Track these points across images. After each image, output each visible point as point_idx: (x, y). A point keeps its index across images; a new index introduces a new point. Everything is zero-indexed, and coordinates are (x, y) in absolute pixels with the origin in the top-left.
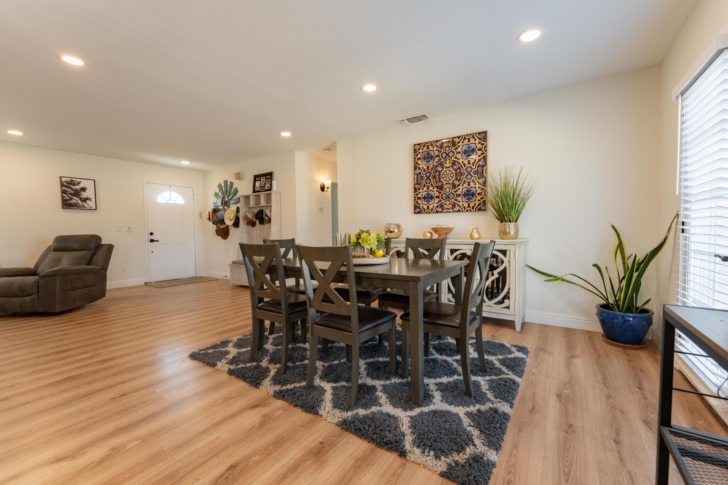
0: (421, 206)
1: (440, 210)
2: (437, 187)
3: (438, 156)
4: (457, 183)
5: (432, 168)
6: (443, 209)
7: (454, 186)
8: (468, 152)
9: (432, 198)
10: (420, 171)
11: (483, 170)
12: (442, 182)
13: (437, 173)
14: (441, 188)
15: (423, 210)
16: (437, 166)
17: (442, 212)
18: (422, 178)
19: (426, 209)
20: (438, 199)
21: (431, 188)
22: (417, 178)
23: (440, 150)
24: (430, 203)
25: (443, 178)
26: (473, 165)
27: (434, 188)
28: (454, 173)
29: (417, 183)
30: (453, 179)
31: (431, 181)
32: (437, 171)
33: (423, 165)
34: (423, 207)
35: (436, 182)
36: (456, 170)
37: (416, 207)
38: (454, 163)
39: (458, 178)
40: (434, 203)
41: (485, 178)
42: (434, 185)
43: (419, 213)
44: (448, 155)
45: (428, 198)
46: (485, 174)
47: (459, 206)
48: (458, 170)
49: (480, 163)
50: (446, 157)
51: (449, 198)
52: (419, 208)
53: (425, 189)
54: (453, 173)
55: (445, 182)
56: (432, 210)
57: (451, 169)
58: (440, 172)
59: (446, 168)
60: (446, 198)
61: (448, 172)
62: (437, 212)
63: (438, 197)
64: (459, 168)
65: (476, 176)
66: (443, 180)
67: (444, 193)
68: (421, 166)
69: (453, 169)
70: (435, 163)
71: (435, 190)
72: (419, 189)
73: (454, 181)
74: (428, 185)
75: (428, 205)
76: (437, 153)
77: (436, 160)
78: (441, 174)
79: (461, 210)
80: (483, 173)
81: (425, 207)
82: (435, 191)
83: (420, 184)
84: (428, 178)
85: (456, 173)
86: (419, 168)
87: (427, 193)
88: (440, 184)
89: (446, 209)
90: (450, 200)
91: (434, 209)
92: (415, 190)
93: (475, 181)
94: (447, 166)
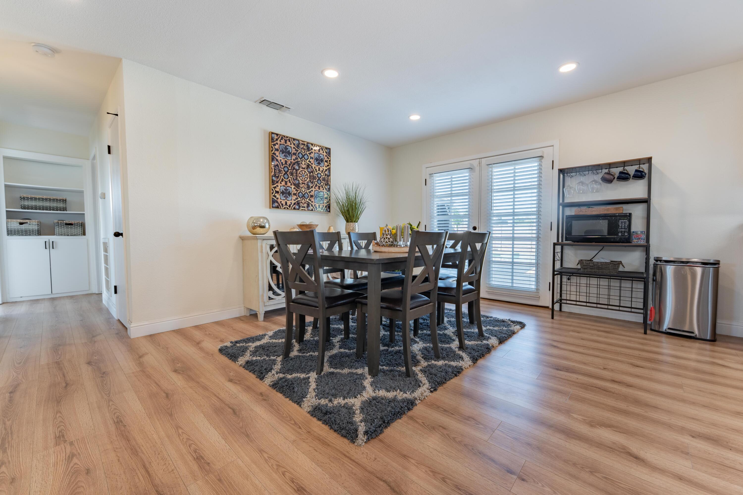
0: (279, 201)
1: (297, 207)
2: (294, 185)
3: (295, 154)
4: (311, 185)
5: (290, 165)
6: (300, 207)
7: (308, 187)
8: (319, 161)
9: (289, 194)
10: (277, 162)
11: (328, 179)
12: (299, 181)
13: (295, 170)
14: (297, 186)
15: (281, 205)
16: (294, 164)
17: (298, 209)
18: (280, 171)
19: (284, 204)
20: (295, 197)
21: (289, 184)
22: (275, 170)
23: (297, 149)
24: (288, 199)
25: (299, 177)
26: (322, 172)
27: (291, 185)
28: (308, 175)
29: (275, 175)
30: (308, 180)
31: (288, 177)
32: (294, 169)
33: (280, 157)
34: (281, 202)
35: (293, 179)
36: (310, 173)
37: (274, 201)
38: (308, 166)
39: (312, 181)
40: (292, 200)
41: (330, 185)
42: (291, 182)
43: (277, 207)
44: (303, 156)
45: (286, 193)
46: (329, 183)
47: (312, 205)
48: (312, 174)
49: (327, 172)
50: (302, 158)
51: (305, 197)
52: (277, 202)
53: (283, 183)
54: (307, 175)
55: (301, 182)
56: (290, 206)
57: (306, 170)
58: (297, 170)
59: (302, 168)
60: (302, 197)
61: (303, 172)
62: (294, 209)
63: (295, 194)
64: (312, 172)
65: (324, 182)
66: (299, 179)
67: (300, 192)
68: (279, 158)
69: (308, 171)
70: (292, 160)
71: (293, 187)
72: (277, 182)
73: (308, 182)
74: (286, 180)
75: (286, 200)
76: (294, 151)
77: (294, 157)
78: (298, 172)
79: (314, 210)
80: (328, 181)
81: (283, 202)
82: (293, 188)
83: (278, 177)
84: (286, 173)
85: (310, 176)
86: (277, 160)
87: (285, 188)
88: (297, 182)
89: (303, 207)
90: (305, 199)
91: (291, 206)
92: (273, 182)
93: (323, 187)
94: (304, 166)
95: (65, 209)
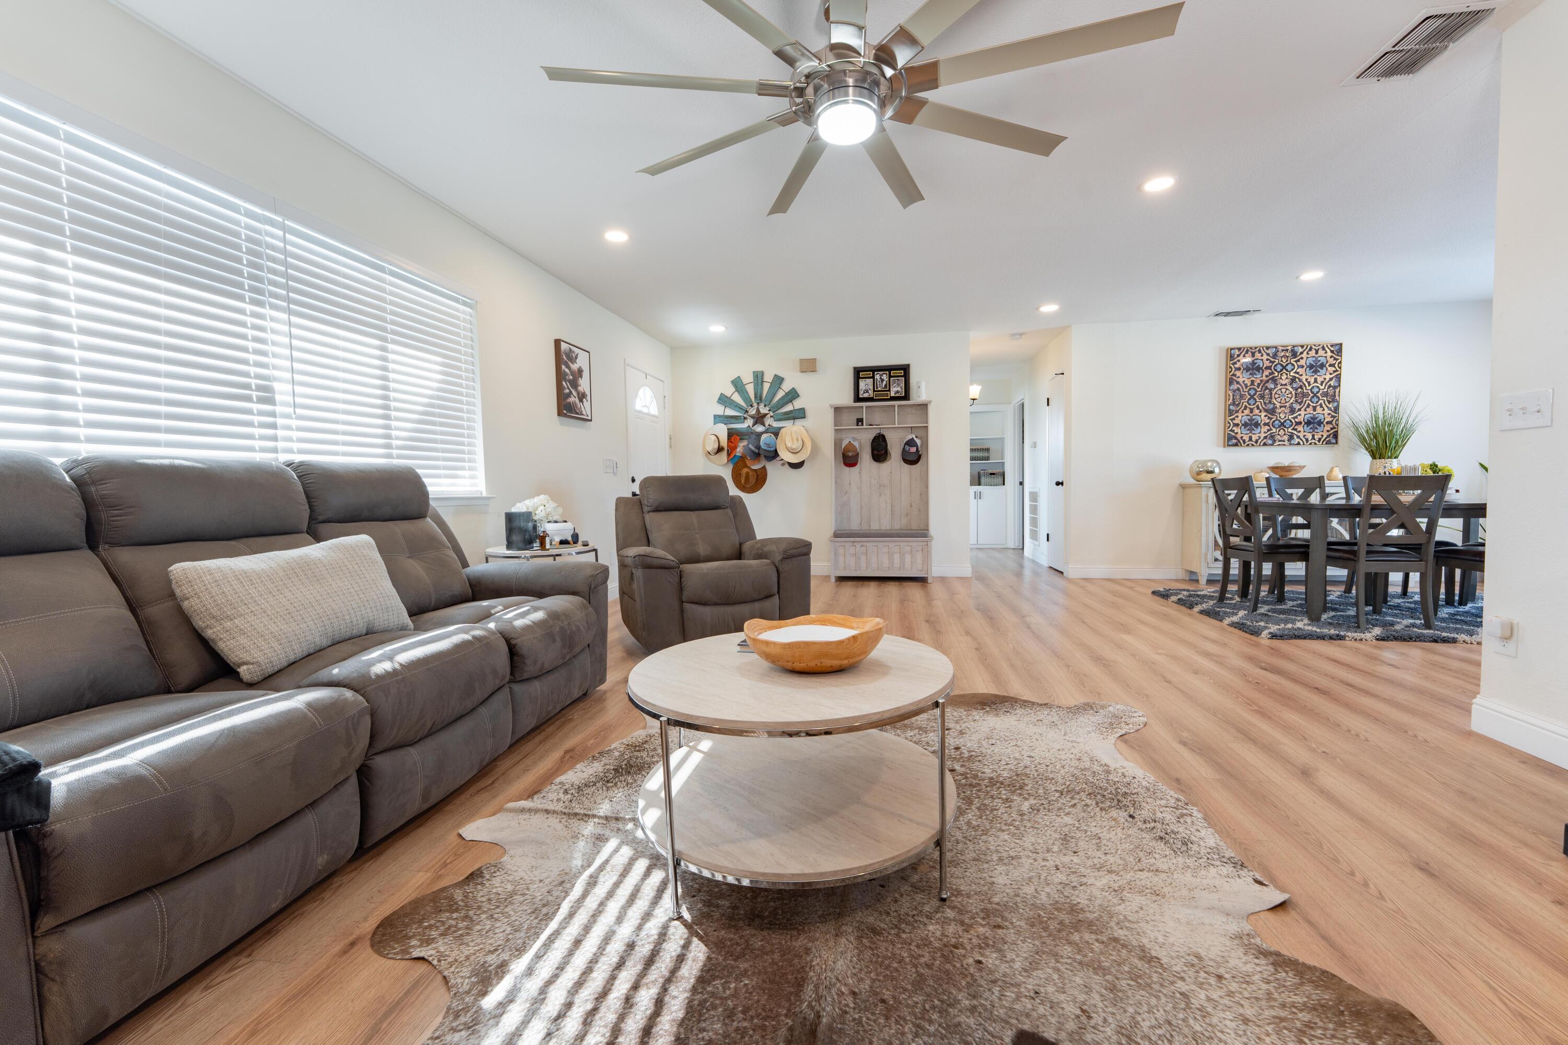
0: (1239, 436)
1: (1270, 442)
2: (1266, 411)
3: (1268, 368)
4: (1297, 407)
5: (1259, 385)
6: (1275, 441)
7: (1292, 411)
8: (1315, 367)
9: (1257, 425)
10: (1238, 386)
11: (1335, 392)
12: (1274, 404)
13: (1267, 391)
14: (1272, 412)
15: (1241, 441)
16: (1267, 382)
17: (1272, 445)
18: (1242, 397)
19: (1247, 439)
20: (1267, 428)
21: (1256, 411)
22: (1233, 396)
23: (1272, 360)
24: (1253, 432)
25: (1276, 399)
26: (1322, 385)
27: (1260, 412)
28: (1293, 393)
29: (1234, 404)
30: (1291, 401)
31: (1256, 402)
32: (1267, 388)
33: (1243, 378)
34: (1242, 437)
35: (1265, 403)
36: (1296, 389)
37: (1230, 438)
38: (1293, 380)
39: (1299, 401)
40: (1262, 432)
41: (1338, 402)
42: (1261, 407)
43: (1236, 445)
44: (1284, 367)
45: (1251, 425)
46: (1337, 397)
47: (1298, 437)
48: (1300, 390)
49: (1332, 383)
50: (1282, 370)
51: (1285, 426)
52: (1236, 438)
53: (1247, 412)
54: (1291, 393)
55: (1278, 405)
56: (1256, 442)
57: (1289, 387)
58: (1271, 390)
59: (1282, 385)
60: (1279, 427)
61: (1284, 390)
62: (1265, 444)
63: (1265, 424)
64: (1301, 387)
65: (1325, 399)
66: (1275, 401)
67: (1277, 420)
68: (1241, 380)
69: (1292, 388)
70: (1264, 378)
71: (1263, 414)
72: (1237, 412)
73: (1292, 403)
74: (1252, 407)
75: (1250, 434)
76: (1267, 364)
77: (1267, 372)
78: (1274, 392)
79: (1302, 443)
80: (1335, 396)
81: (1246, 438)
82: (1262, 416)
83: (1238, 405)
84: (1252, 397)
85: (1296, 394)
86: (1238, 383)
87: (1249, 417)
88: (1271, 406)
89: (1279, 441)
90: (1286, 430)
91: (1260, 441)
92: (1231, 413)
93: (1324, 405)
94: (1283, 383)
95: (988, 458)
